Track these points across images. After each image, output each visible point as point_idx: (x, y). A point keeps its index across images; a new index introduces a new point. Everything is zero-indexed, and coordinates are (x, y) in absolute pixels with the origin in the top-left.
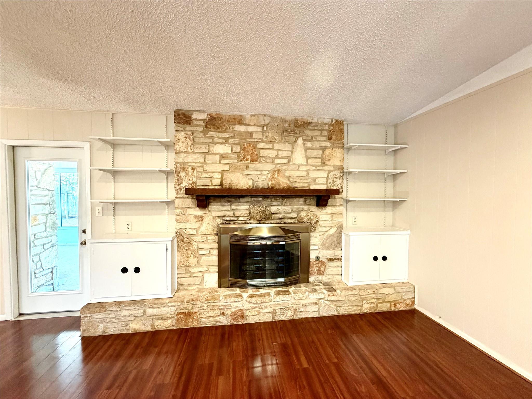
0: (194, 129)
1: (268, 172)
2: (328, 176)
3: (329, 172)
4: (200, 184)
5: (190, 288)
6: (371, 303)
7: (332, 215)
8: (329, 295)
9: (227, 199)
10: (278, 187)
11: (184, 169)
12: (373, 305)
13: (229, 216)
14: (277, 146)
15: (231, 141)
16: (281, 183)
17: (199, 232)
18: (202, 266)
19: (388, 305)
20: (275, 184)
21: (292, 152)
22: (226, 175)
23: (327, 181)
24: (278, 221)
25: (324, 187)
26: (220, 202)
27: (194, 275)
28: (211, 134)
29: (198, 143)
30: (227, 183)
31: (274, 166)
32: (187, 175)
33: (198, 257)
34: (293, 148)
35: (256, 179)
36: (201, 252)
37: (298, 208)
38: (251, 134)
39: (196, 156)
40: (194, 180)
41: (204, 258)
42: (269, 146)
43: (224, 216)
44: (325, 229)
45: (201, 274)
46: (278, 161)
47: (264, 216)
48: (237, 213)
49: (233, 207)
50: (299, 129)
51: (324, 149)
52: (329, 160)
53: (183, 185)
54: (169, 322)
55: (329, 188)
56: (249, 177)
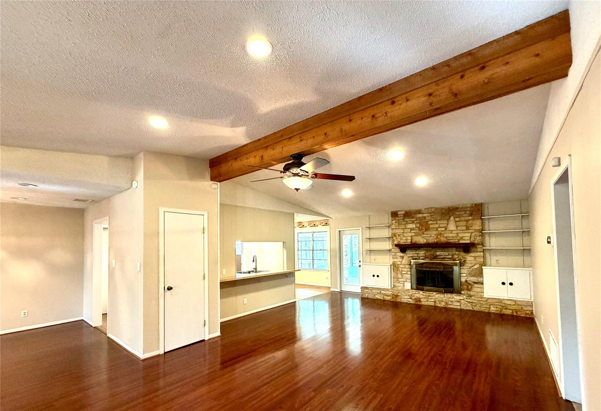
0: (399, 218)
1: (434, 235)
2: (471, 235)
3: (472, 233)
4: (402, 242)
5: (399, 288)
6: (497, 308)
7: (475, 257)
8: (466, 298)
9: (414, 249)
10: (440, 242)
11: (395, 236)
12: (497, 309)
13: (415, 257)
14: (439, 222)
15: (415, 222)
16: (442, 240)
17: (402, 263)
18: (403, 279)
19: (511, 311)
20: (439, 241)
21: (447, 224)
22: (413, 238)
23: (470, 238)
24: (441, 259)
25: (469, 242)
26: (411, 250)
27: (400, 282)
28: (407, 220)
29: (401, 224)
30: (414, 241)
31: (438, 232)
32: (396, 238)
33: (402, 274)
34: (448, 222)
35: (428, 239)
36: (403, 272)
37: (452, 253)
38: (425, 217)
39: (400, 230)
40: (399, 240)
41: (404, 275)
42: (435, 222)
43: (413, 256)
44: (470, 265)
45: (403, 282)
46: (439, 229)
47: (433, 257)
48: (420, 255)
49: (417, 252)
50: (452, 212)
51: (467, 221)
52: (471, 226)
53: (395, 243)
54: (389, 297)
55: (472, 242)
56: (425, 238)
